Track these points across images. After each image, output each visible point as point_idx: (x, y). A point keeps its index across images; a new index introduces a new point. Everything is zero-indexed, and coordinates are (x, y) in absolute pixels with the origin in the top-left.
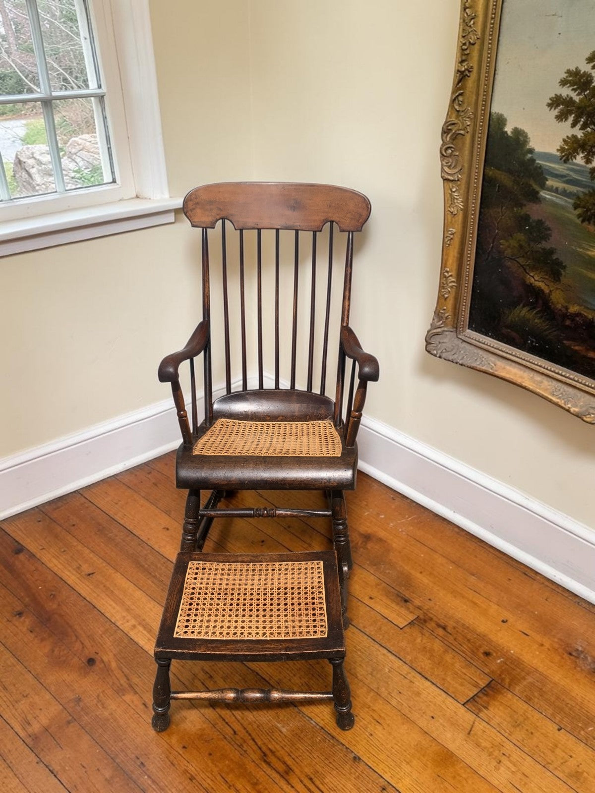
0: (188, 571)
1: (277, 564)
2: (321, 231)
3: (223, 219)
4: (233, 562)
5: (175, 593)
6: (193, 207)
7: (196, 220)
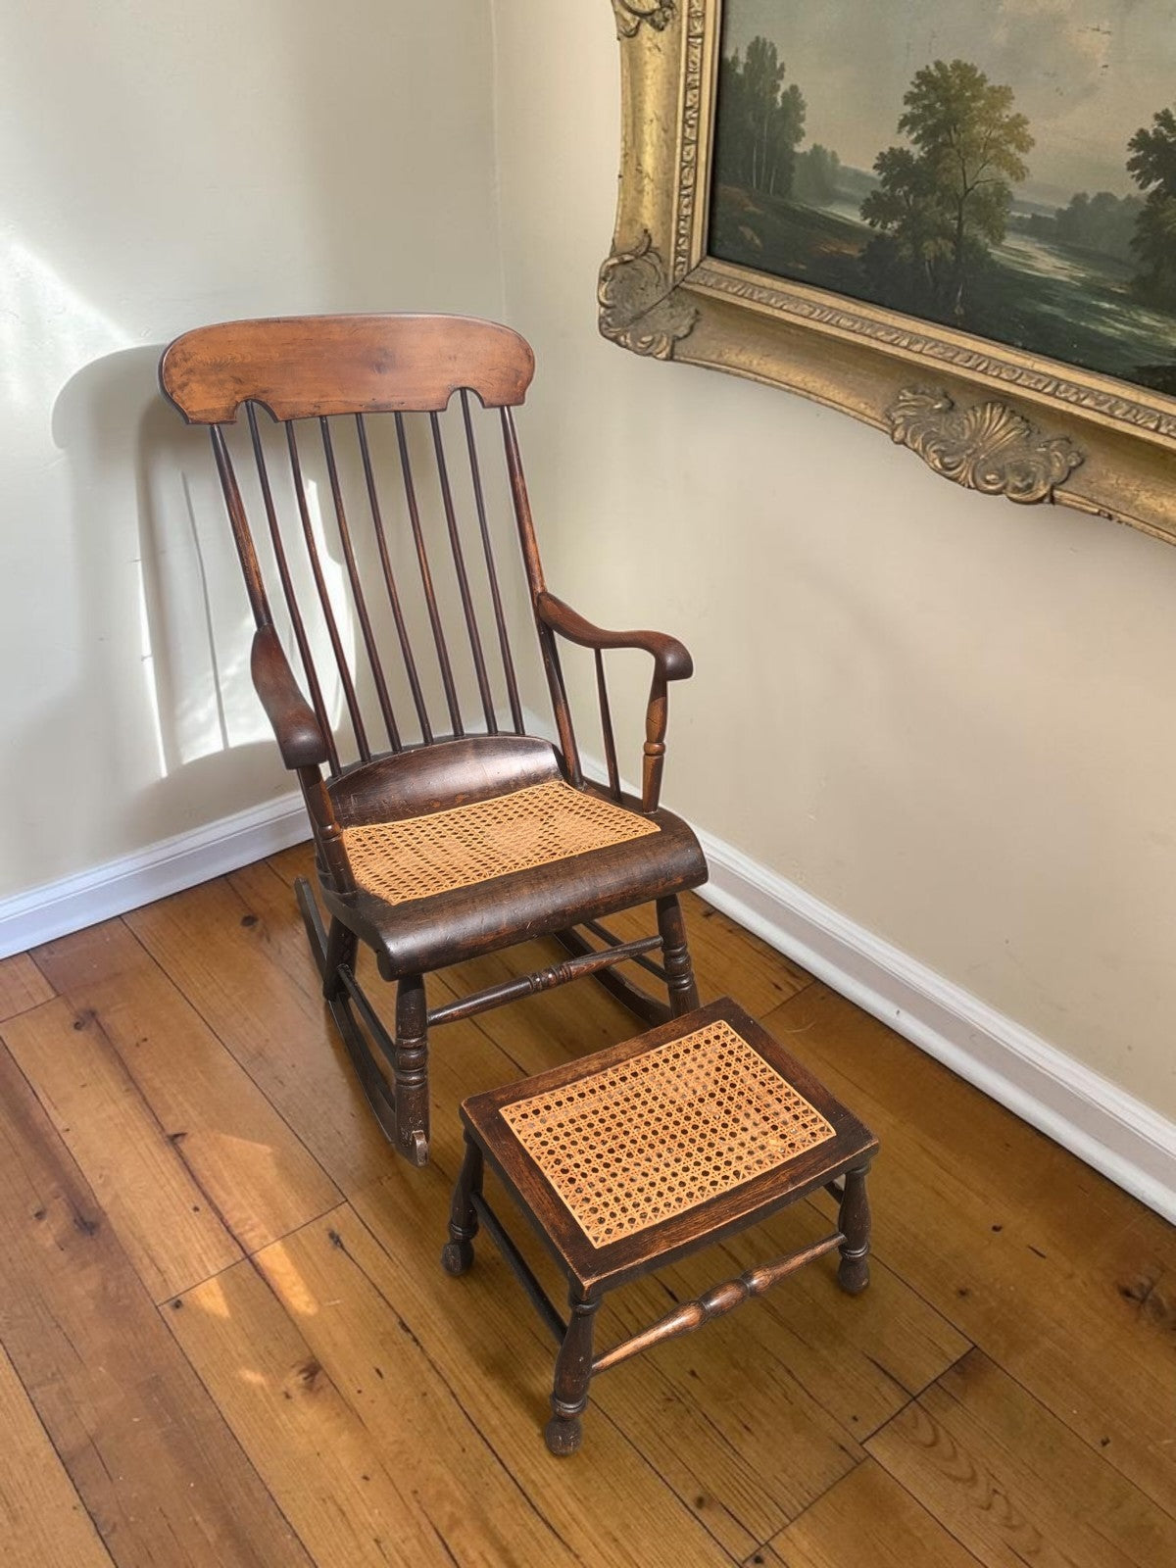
0: (513, 1126)
1: (652, 1053)
2: (444, 410)
3: (247, 405)
5: (527, 1174)
6: (184, 379)
7: (193, 410)
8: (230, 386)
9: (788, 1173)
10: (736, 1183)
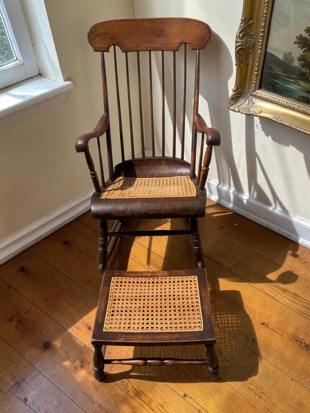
0: (112, 284)
1: (168, 278)
2: (178, 50)
3: (114, 45)
4: (140, 277)
5: (104, 300)
6: (94, 37)
7: (96, 47)
8: (109, 40)
9: (177, 336)
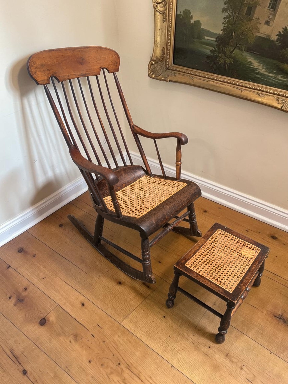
8: (47, 72)
10: (248, 267)
